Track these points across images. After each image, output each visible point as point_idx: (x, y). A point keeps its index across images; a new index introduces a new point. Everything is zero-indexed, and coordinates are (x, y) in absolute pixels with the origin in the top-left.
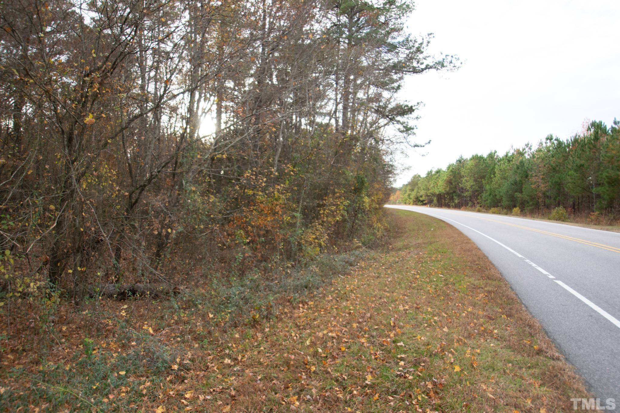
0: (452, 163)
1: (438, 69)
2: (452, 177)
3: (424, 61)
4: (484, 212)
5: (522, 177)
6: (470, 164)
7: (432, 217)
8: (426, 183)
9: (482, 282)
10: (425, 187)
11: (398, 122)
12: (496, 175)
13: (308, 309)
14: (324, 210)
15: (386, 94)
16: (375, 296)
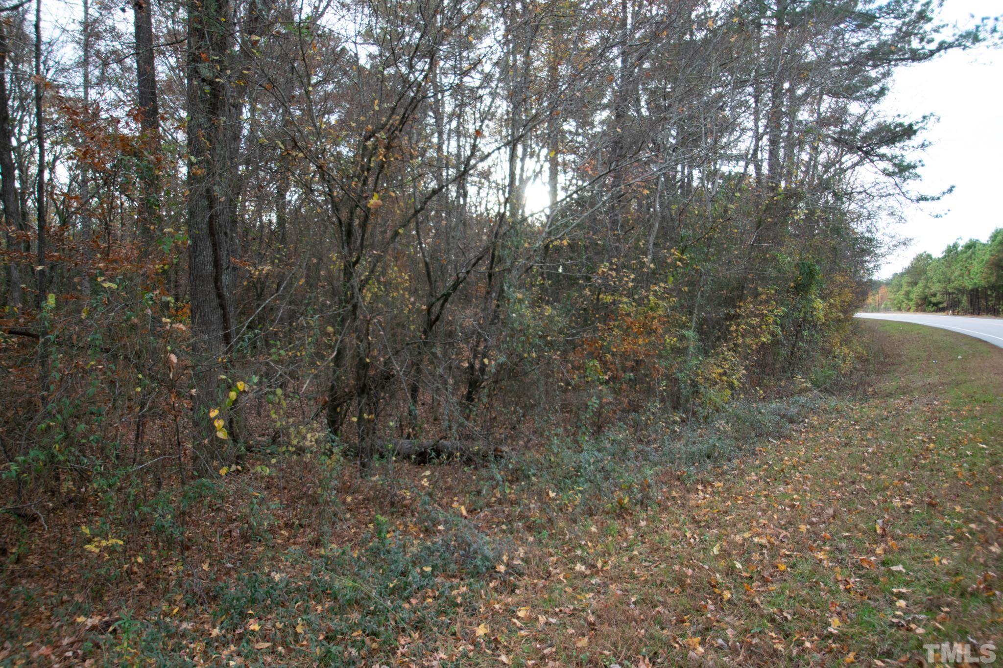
1: (965, 47)
3: (934, 35)
7: (959, 334)
8: (943, 268)
10: (941, 277)
11: (882, 157)
13: (713, 494)
14: (738, 326)
15: (855, 108)
16: (842, 478)
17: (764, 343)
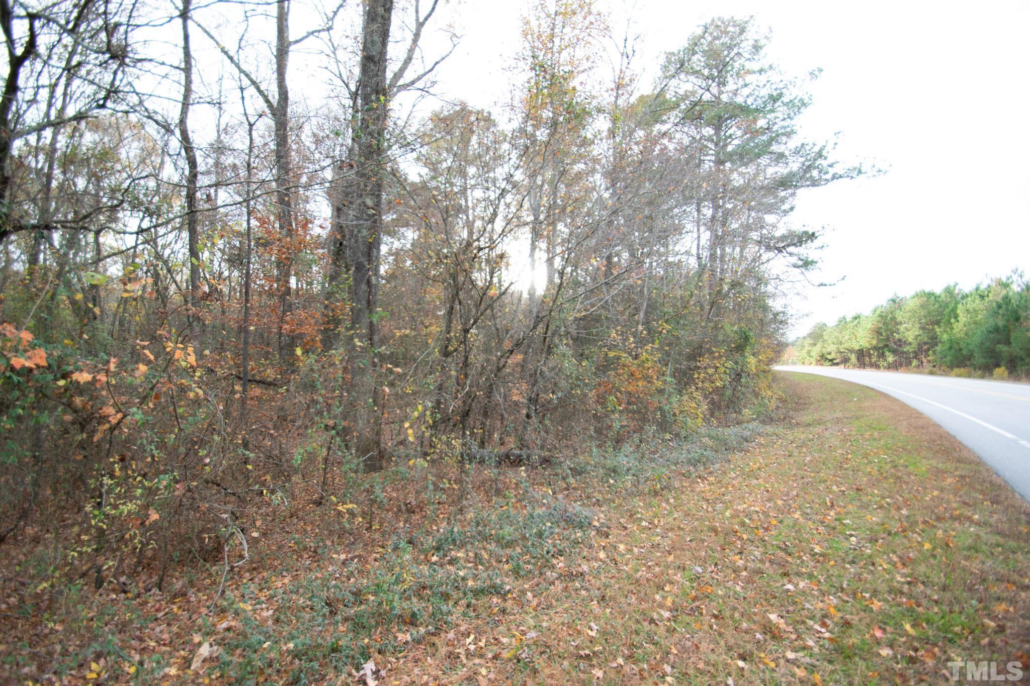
0: (880, 304)
1: (852, 177)
2: (880, 325)
3: (830, 169)
4: (941, 375)
5: (1008, 321)
6: (912, 304)
7: (851, 383)
8: (836, 333)
9: (949, 466)
10: (835, 341)
11: (791, 254)
12: (959, 319)
13: (710, 484)
14: (699, 374)
15: (770, 218)
16: (795, 475)
17: (717, 387)
